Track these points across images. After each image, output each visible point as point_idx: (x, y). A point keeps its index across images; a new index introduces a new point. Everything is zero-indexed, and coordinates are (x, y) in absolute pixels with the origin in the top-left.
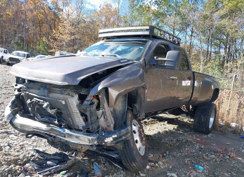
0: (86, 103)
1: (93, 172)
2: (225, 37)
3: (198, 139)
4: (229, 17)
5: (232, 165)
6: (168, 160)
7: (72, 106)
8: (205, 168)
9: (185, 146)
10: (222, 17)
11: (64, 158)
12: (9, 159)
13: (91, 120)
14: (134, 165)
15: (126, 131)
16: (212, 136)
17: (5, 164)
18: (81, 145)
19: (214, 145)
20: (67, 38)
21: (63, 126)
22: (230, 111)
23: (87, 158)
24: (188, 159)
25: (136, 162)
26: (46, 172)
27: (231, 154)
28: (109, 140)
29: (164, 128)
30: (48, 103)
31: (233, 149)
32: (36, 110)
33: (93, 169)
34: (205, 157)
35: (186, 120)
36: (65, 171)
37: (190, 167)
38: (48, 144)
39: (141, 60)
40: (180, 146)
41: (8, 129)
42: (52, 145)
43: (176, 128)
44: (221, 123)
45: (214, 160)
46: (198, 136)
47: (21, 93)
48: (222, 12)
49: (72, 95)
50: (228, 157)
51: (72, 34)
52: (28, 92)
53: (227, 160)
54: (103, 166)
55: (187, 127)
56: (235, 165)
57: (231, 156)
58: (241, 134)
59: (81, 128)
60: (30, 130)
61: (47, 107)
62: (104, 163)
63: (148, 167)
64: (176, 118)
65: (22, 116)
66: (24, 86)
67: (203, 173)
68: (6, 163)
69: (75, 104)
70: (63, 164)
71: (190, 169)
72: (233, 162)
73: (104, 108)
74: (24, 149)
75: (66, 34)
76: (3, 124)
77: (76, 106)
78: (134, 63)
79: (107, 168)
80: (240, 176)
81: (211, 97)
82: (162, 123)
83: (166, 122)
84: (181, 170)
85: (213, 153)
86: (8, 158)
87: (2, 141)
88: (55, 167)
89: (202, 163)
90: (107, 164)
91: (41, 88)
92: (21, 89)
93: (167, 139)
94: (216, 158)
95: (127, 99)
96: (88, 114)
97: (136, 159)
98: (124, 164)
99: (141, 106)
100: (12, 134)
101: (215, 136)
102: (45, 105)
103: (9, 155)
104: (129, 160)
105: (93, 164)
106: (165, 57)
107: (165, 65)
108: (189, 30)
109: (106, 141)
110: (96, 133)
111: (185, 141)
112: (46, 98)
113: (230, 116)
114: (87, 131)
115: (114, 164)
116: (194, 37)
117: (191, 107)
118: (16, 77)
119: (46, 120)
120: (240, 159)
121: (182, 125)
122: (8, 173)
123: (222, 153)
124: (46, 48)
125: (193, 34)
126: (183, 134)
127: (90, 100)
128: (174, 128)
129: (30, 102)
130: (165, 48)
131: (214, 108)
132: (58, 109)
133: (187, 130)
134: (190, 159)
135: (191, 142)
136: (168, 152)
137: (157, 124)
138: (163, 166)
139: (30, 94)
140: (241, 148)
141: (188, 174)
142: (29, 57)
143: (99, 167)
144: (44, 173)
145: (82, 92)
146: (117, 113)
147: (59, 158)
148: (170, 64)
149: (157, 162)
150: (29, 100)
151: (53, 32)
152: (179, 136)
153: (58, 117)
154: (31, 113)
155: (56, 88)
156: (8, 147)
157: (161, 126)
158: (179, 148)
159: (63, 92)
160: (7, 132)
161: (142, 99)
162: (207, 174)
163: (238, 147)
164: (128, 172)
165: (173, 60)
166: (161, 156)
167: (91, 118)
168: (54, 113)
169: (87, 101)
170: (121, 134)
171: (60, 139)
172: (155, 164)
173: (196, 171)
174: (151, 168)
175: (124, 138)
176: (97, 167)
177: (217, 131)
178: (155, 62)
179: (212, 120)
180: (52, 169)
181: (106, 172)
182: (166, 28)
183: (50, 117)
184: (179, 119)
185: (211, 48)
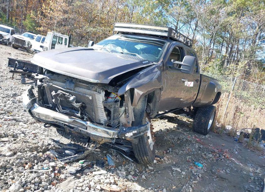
0: (110, 99)
1: (107, 163)
2: (228, 35)
3: (198, 139)
4: (236, 14)
5: (227, 164)
6: (171, 156)
7: (98, 102)
8: (204, 165)
9: (186, 145)
10: (229, 14)
11: (79, 149)
12: (31, 147)
13: (114, 116)
14: (146, 158)
15: (145, 128)
16: (209, 137)
17: (28, 151)
18: (102, 137)
19: (212, 145)
20: (59, 16)
21: (85, 119)
22: (228, 114)
23: (99, 150)
24: (189, 157)
25: (148, 156)
26: (66, 160)
27: (226, 155)
28: (129, 135)
29: (165, 126)
30: (75, 97)
31: (227, 150)
32: (59, 102)
33: (107, 160)
34: (203, 156)
35: (185, 119)
36: (84, 161)
37: (191, 164)
38: (58, 134)
39: (160, 62)
40: (181, 144)
41: (15, 116)
42: (62, 135)
43: (175, 126)
44: (218, 126)
45: (211, 159)
46: (197, 136)
47: (43, 84)
48: (229, 9)
49: (100, 92)
50: (223, 157)
51: (65, 12)
52: (51, 84)
53: (223, 160)
54: (116, 158)
55: (185, 127)
56: (230, 164)
57: (226, 157)
58: (235, 137)
59: (102, 122)
60: (49, 120)
61: (73, 100)
62: (116, 155)
63: (155, 161)
64: (175, 117)
65: (41, 105)
66: (48, 77)
67: (202, 170)
68: (29, 149)
69: (102, 100)
70: (81, 154)
71: (191, 166)
72: (228, 162)
73: (127, 106)
74: (38, 137)
75: (57, 11)
76: (8, 111)
77: (102, 102)
78: (154, 65)
79: (119, 160)
80: (233, 174)
81: (213, 100)
82: (162, 121)
83: (166, 120)
84: (183, 166)
85: (210, 153)
86: (29, 146)
87: (14, 128)
88: (73, 156)
89: (201, 160)
90: (118, 156)
91: (67, 82)
92: (43, 80)
93: (169, 137)
94: (213, 157)
95: (147, 99)
96: (112, 110)
97: (147, 153)
98: (136, 156)
99: (155, 105)
100: (21, 121)
101: (212, 137)
102: (72, 98)
103: (28, 142)
104: (141, 153)
105: (106, 156)
106: (182, 61)
107: (181, 68)
108: (193, 23)
109: (126, 135)
110: (117, 128)
111: (185, 140)
112: (72, 92)
113: (228, 119)
114: (108, 126)
115: (125, 156)
116: (198, 31)
117: (192, 108)
118: (8, 58)
119: (67, 112)
120: (234, 159)
121: (181, 124)
122: (34, 158)
123: (218, 154)
124: (33, 24)
125: (197, 28)
126: (183, 133)
127: (114, 98)
128: (174, 127)
129: (55, 94)
130: (179, 49)
131: (214, 111)
132: (83, 103)
133: (186, 129)
134: (191, 157)
135: (191, 141)
136: (170, 149)
137: (158, 122)
138: (168, 162)
139: (53, 85)
140: (235, 150)
141: (190, 169)
142: (14, 33)
143: (112, 158)
144: (64, 161)
145: (108, 90)
146: (136, 110)
147: (75, 148)
148: (186, 69)
149: (163, 158)
150: (54, 92)
151: (43, 7)
152: (180, 135)
153: (82, 111)
154: (50, 104)
155: (83, 83)
156: (23, 135)
157: (161, 124)
158: (180, 146)
159: (91, 88)
160: (15, 120)
161: (157, 99)
162: (206, 171)
163: (232, 149)
164: (138, 165)
165: (189, 65)
166: (165, 152)
167: (114, 113)
168: (78, 106)
169: (111, 98)
170: (141, 131)
171: (80, 130)
172: (161, 159)
173: (197, 168)
174: (158, 162)
175: (142, 134)
176: (110, 159)
177: (214, 132)
178: (172, 65)
179: (211, 122)
180: (71, 158)
181: (118, 163)
182: (169, 19)
183: (72, 109)
184: (178, 118)
185: (214, 45)
